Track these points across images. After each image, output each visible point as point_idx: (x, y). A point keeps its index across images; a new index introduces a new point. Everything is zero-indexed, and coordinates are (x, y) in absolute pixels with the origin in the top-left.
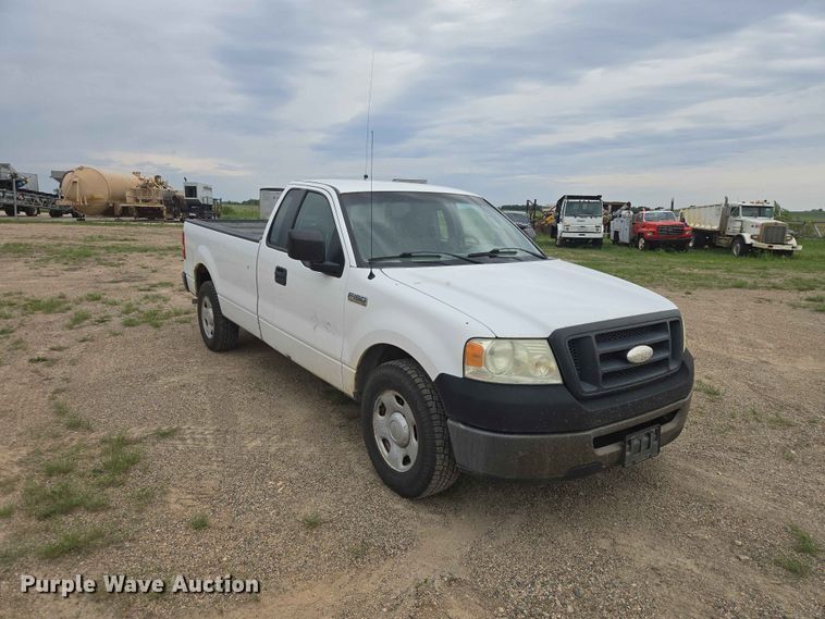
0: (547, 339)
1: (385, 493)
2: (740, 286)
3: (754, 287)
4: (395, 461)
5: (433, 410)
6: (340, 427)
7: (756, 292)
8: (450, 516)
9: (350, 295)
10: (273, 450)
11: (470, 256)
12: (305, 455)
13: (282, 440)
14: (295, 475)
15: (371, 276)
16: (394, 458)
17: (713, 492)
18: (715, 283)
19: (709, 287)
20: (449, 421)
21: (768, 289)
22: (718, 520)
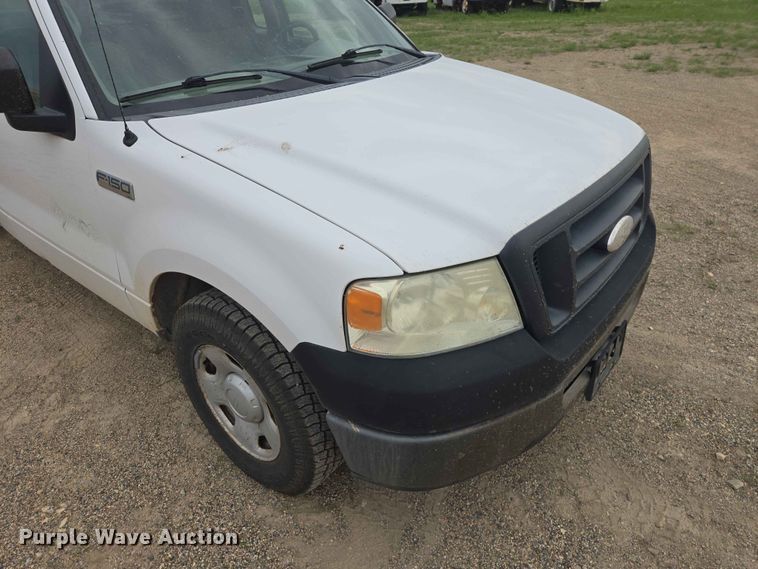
0: (497, 257)
1: (239, 483)
2: (570, 49)
3: (583, 49)
4: (245, 441)
5: (298, 390)
6: (158, 352)
7: (586, 54)
8: (346, 509)
9: (100, 176)
10: (48, 427)
11: (311, 69)
12: (104, 426)
13: (63, 401)
14: (87, 479)
15: (130, 139)
16: (242, 435)
17: (657, 364)
18: (547, 48)
19: (543, 53)
20: (331, 418)
21: (596, 49)
22: (682, 416)
